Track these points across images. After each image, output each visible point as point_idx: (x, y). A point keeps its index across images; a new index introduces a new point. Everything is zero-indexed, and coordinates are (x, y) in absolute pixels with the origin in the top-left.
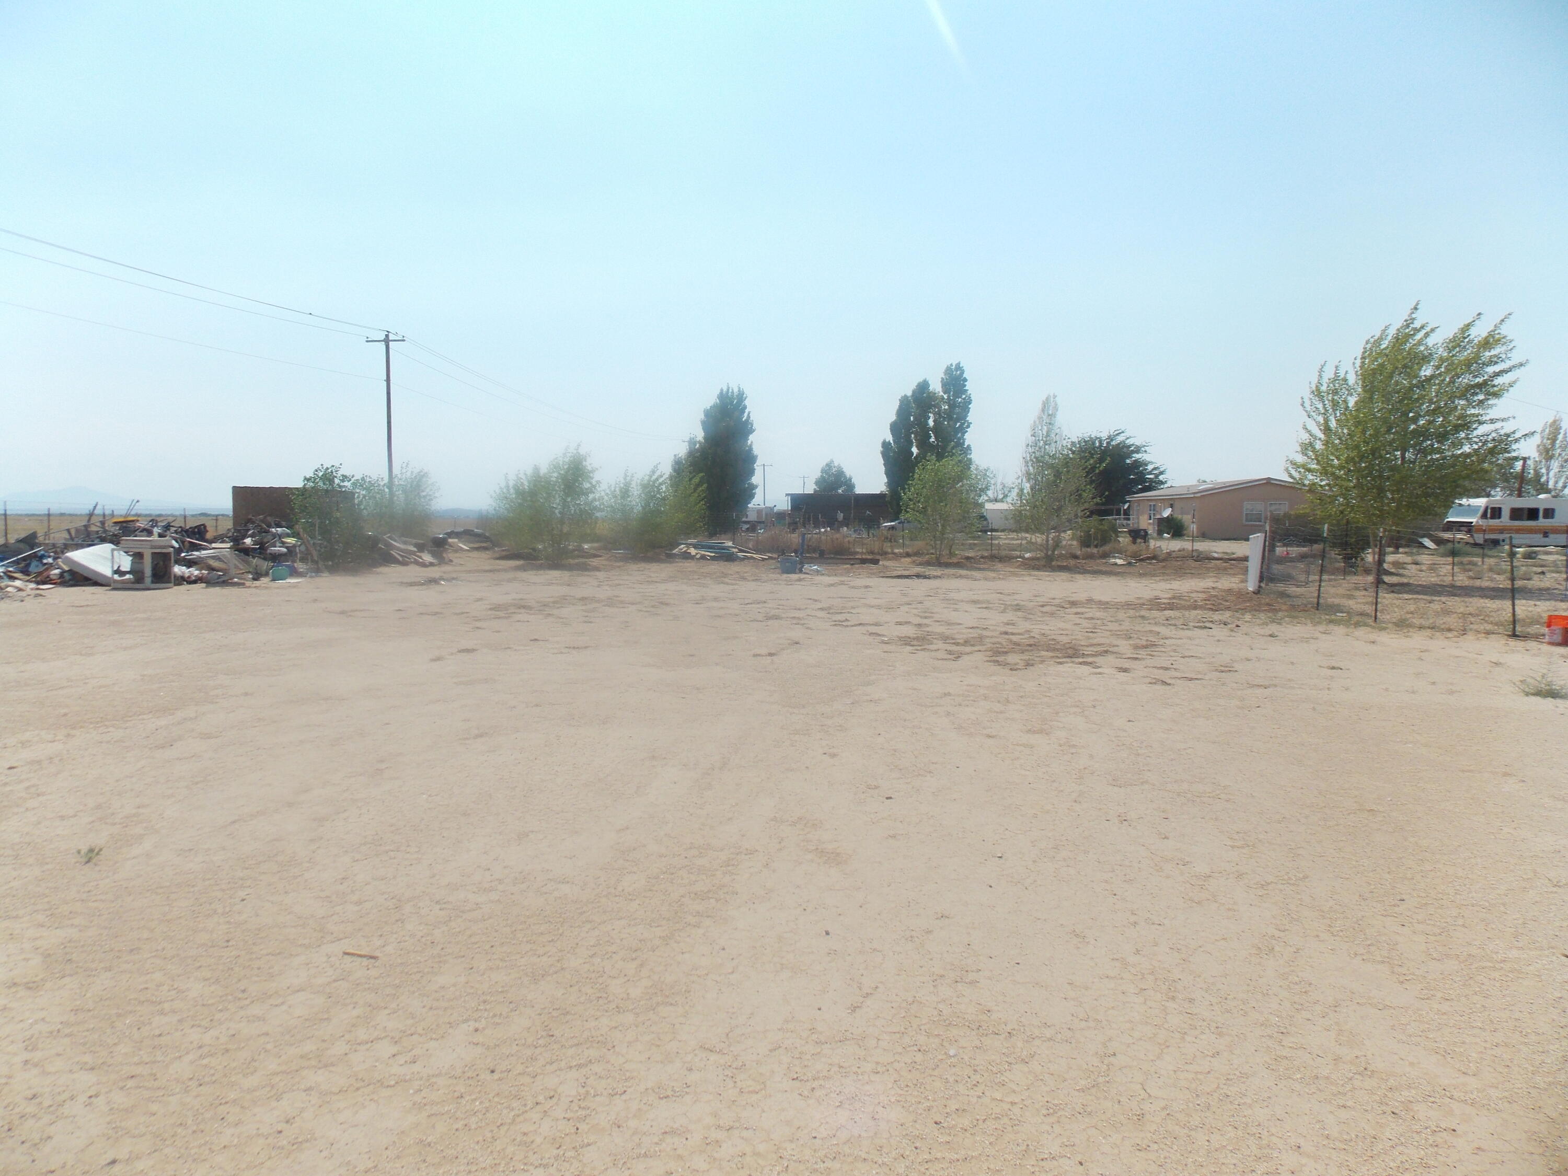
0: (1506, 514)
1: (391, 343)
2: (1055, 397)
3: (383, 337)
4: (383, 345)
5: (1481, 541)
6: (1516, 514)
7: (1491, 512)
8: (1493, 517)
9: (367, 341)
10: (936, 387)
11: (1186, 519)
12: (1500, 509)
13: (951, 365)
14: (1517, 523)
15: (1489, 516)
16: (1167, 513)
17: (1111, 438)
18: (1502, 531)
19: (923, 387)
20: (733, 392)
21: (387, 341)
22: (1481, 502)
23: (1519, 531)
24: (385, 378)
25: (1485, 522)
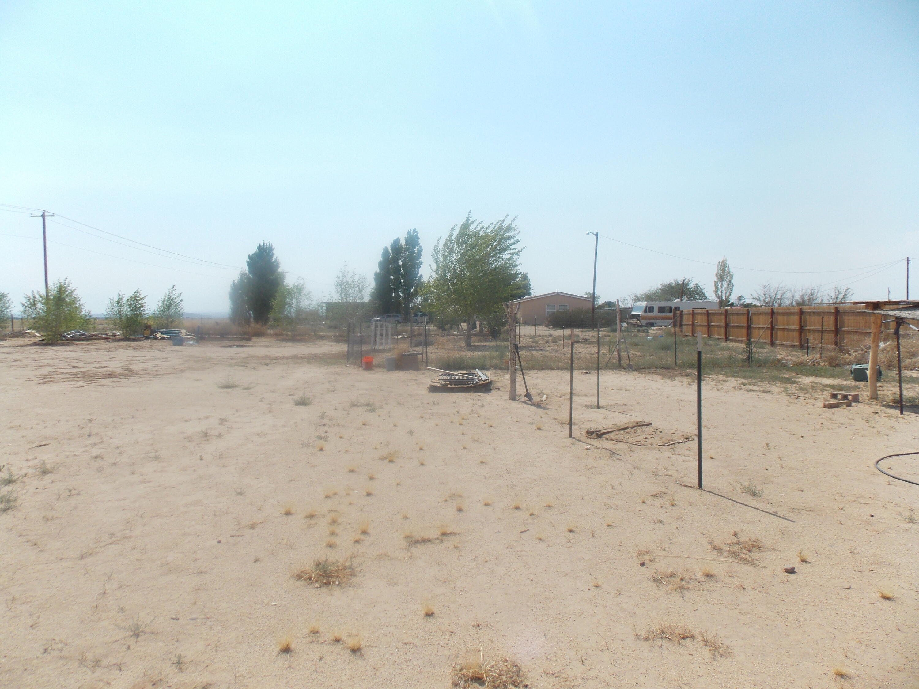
0: (656, 310)
1: (46, 218)
3: (41, 214)
4: (41, 219)
5: (644, 324)
6: (661, 310)
7: (649, 309)
8: (650, 311)
9: (32, 216)
10: (403, 242)
12: (653, 307)
13: (411, 230)
14: (662, 315)
15: (647, 311)
18: (654, 318)
19: (397, 242)
20: (266, 246)
21: (43, 216)
22: (644, 304)
23: (663, 318)
24: (43, 238)
25: (646, 314)
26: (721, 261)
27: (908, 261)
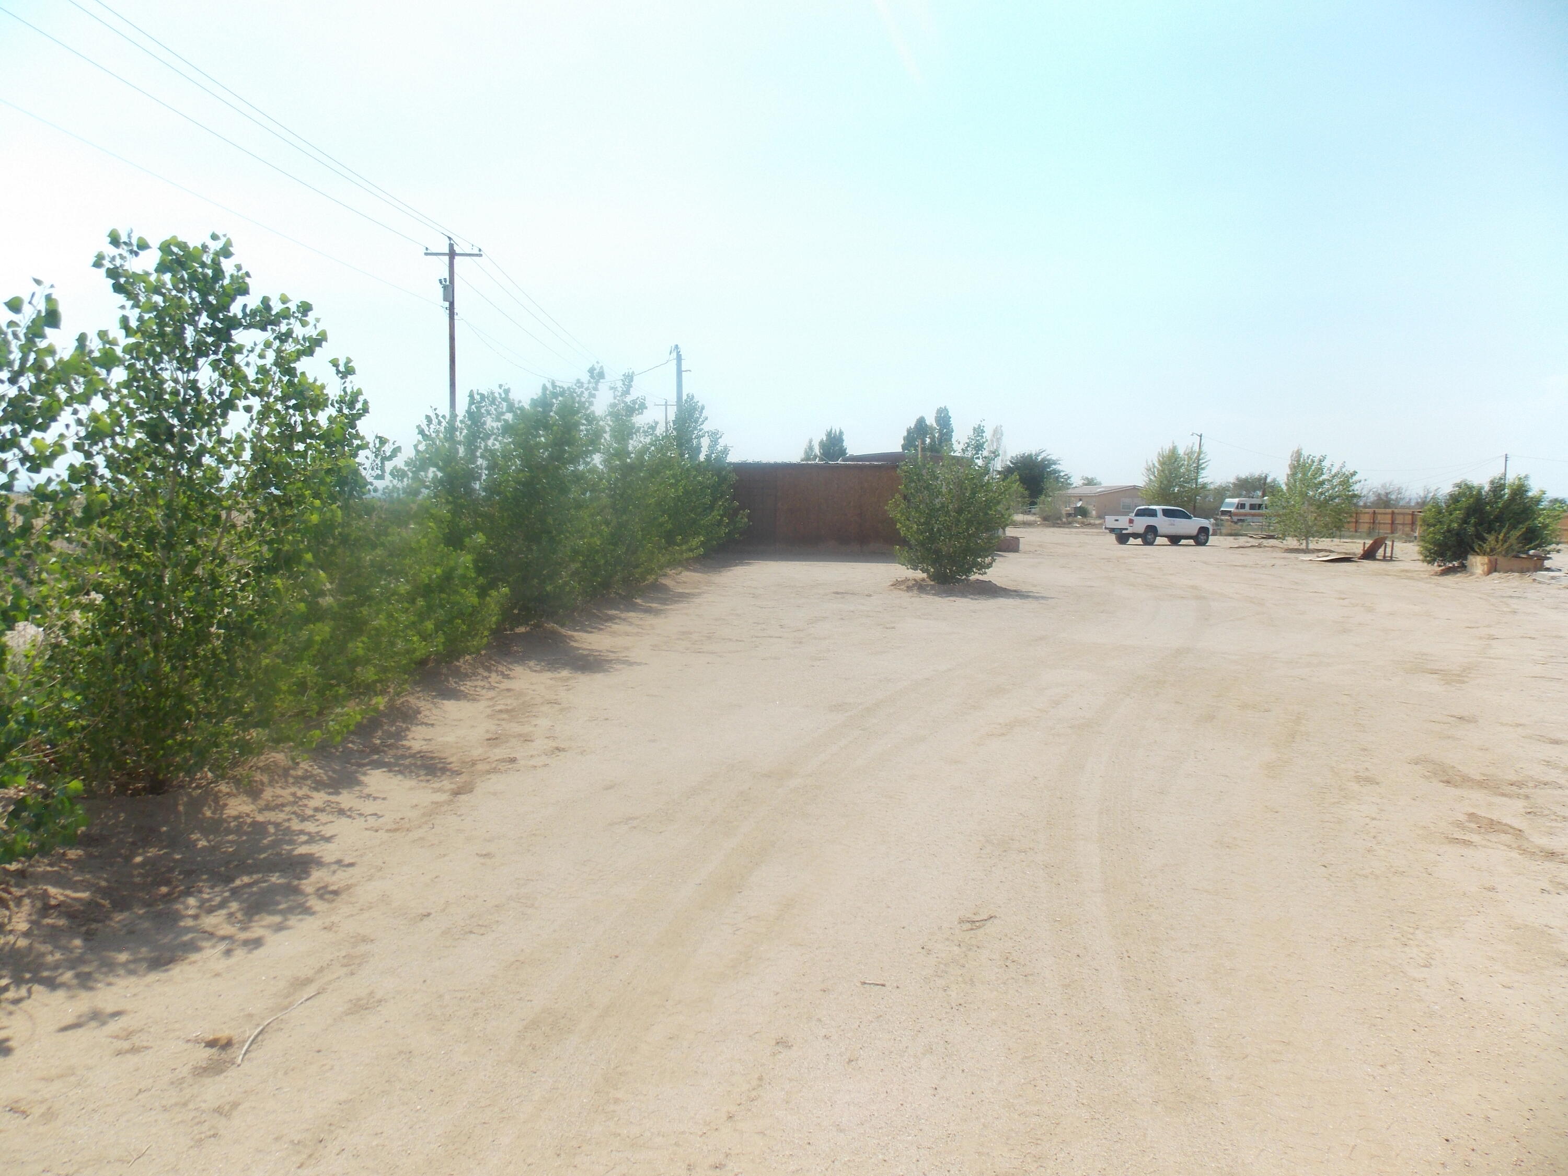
0: (1247, 507)
2: (1001, 426)
5: (1236, 520)
6: (1252, 507)
10: (931, 421)
11: (1090, 507)
13: (940, 408)
14: (1253, 511)
16: (1079, 504)
17: (1037, 455)
18: (1245, 515)
19: (921, 421)
22: (1236, 500)
23: (1254, 515)
25: (1237, 511)
26: (1296, 450)
27: (1506, 458)
